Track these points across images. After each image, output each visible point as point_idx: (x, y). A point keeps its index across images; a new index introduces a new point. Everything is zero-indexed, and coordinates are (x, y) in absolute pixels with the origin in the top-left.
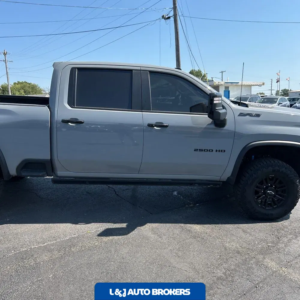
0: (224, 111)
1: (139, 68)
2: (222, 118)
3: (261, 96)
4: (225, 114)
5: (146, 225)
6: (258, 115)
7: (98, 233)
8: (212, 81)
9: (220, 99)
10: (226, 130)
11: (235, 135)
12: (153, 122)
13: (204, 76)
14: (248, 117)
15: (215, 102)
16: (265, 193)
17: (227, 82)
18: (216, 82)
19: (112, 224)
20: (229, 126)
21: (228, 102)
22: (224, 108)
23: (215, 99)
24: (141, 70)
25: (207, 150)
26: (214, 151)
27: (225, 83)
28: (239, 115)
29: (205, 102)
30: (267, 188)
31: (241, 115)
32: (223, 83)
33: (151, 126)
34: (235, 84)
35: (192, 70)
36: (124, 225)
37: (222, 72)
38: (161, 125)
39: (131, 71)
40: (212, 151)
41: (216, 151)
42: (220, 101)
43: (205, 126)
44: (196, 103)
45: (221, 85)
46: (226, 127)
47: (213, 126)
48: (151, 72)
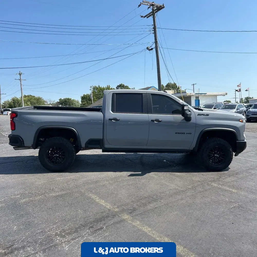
0: (190, 113)
1: (146, 92)
2: (189, 116)
3: (224, 104)
4: (191, 114)
5: (151, 173)
6: (208, 115)
7: (128, 175)
8: (185, 92)
9: (187, 107)
10: (191, 123)
11: (196, 125)
12: (154, 119)
13: (179, 88)
14: (202, 116)
15: (185, 109)
16: (214, 156)
17: (197, 93)
18: (189, 93)
19: (134, 172)
20: (193, 120)
21: (192, 108)
22: (190, 111)
23: (185, 107)
24: (147, 93)
25: (182, 133)
26: (186, 134)
27: (196, 94)
28: (198, 115)
29: (180, 108)
30: (215, 153)
31: (199, 115)
32: (194, 94)
33: (153, 121)
34: (203, 94)
35: (169, 83)
36: (140, 173)
37: (193, 85)
38: (157, 120)
39: (142, 94)
40: (185, 133)
41: (187, 133)
42: (188, 108)
43: (180, 121)
44: (175, 110)
45: (192, 95)
46: (191, 121)
47: (185, 121)
48: (152, 94)
